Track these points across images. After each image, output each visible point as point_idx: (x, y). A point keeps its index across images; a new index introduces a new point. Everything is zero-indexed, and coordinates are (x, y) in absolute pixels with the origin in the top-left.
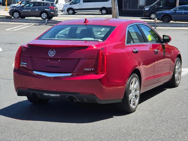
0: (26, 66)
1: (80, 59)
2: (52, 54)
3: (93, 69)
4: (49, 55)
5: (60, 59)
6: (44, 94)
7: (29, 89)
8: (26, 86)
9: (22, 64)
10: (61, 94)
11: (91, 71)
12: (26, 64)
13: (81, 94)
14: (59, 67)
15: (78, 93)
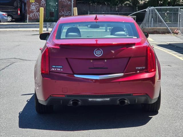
0: (62, 70)
1: (130, 58)
2: (98, 54)
3: (144, 68)
4: (95, 55)
5: (106, 59)
6: (89, 99)
7: (69, 96)
8: (63, 92)
9: (54, 68)
10: (111, 98)
11: (143, 70)
12: (61, 67)
13: (134, 95)
14: (107, 68)
15: (131, 94)
